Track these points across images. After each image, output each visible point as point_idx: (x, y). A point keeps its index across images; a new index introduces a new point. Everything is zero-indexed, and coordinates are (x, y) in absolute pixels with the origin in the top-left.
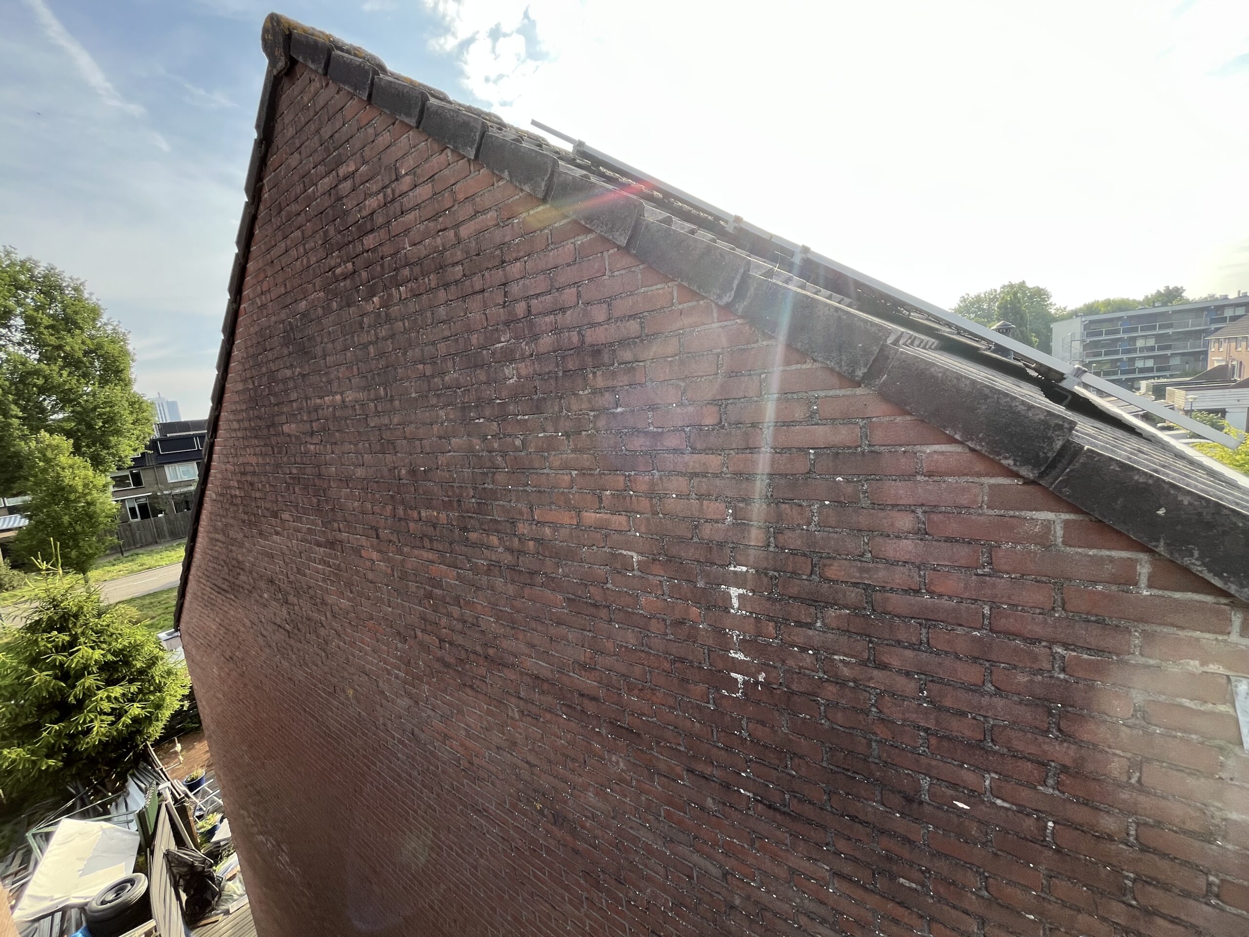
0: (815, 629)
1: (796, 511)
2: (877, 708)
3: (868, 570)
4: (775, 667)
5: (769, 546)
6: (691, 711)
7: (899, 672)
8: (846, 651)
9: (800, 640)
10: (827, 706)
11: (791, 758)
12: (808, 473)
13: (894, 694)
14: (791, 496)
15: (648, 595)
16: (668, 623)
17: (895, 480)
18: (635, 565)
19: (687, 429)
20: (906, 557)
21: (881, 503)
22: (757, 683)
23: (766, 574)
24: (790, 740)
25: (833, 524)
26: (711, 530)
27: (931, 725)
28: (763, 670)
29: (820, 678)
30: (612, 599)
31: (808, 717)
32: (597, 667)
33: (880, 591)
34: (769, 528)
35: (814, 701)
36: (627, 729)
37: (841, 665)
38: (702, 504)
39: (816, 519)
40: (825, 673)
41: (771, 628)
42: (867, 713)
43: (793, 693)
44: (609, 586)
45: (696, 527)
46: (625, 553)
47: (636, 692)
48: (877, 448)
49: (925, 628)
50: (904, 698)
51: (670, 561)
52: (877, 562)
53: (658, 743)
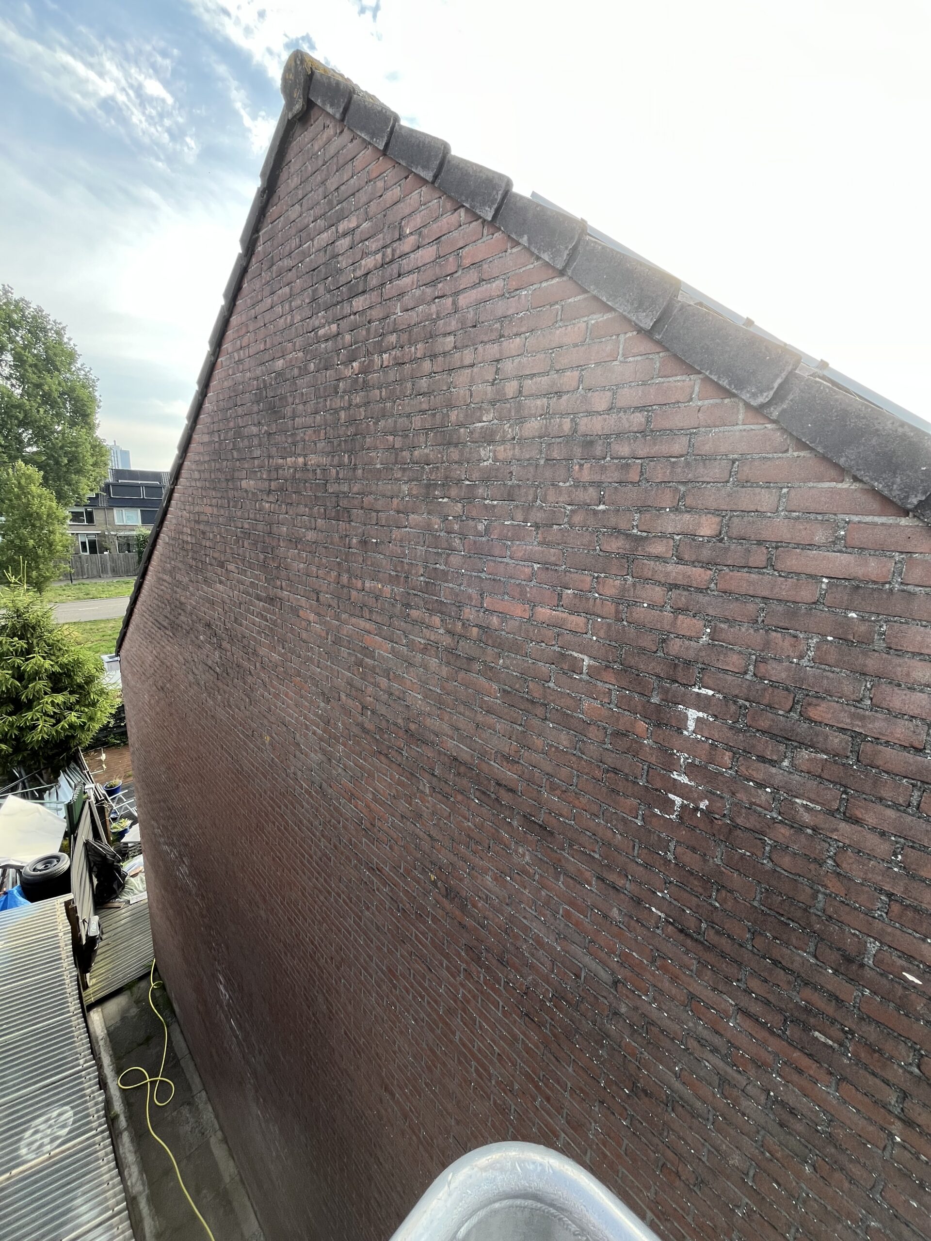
0: (780, 768)
1: (789, 640)
2: (835, 861)
3: (863, 718)
4: (722, 798)
5: (746, 673)
6: (614, 822)
7: (873, 829)
8: (813, 796)
9: (759, 776)
10: (774, 848)
11: (718, 890)
12: (814, 603)
13: (860, 851)
14: (786, 625)
15: (593, 700)
16: (609, 732)
17: (925, 626)
18: (585, 668)
19: (677, 538)
20: (916, 712)
21: (900, 648)
22: (697, 809)
23: (735, 702)
24: (722, 873)
25: (832, 661)
26: (681, 646)
27: (898, 891)
28: (706, 798)
29: (773, 818)
30: (551, 698)
31: (748, 854)
32: (521, 761)
33: (872, 742)
34: (750, 654)
35: (760, 839)
36: (541, 826)
37: (802, 810)
38: (676, 618)
39: (811, 654)
40: (780, 814)
41: (726, 758)
42: (821, 863)
43: (737, 826)
44: (551, 685)
45: (664, 641)
46: (576, 655)
47: (558, 792)
48: (910, 588)
49: (919, 790)
50: (871, 857)
51: (626, 671)
52: (876, 711)
53: (571, 846)
